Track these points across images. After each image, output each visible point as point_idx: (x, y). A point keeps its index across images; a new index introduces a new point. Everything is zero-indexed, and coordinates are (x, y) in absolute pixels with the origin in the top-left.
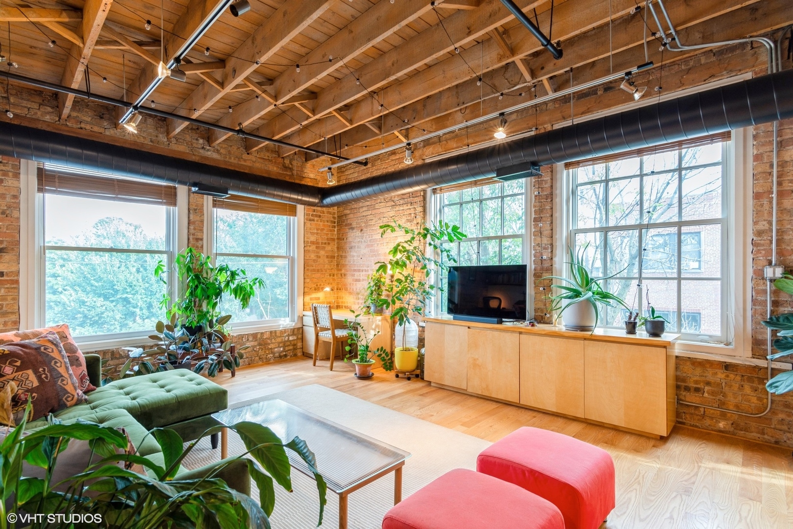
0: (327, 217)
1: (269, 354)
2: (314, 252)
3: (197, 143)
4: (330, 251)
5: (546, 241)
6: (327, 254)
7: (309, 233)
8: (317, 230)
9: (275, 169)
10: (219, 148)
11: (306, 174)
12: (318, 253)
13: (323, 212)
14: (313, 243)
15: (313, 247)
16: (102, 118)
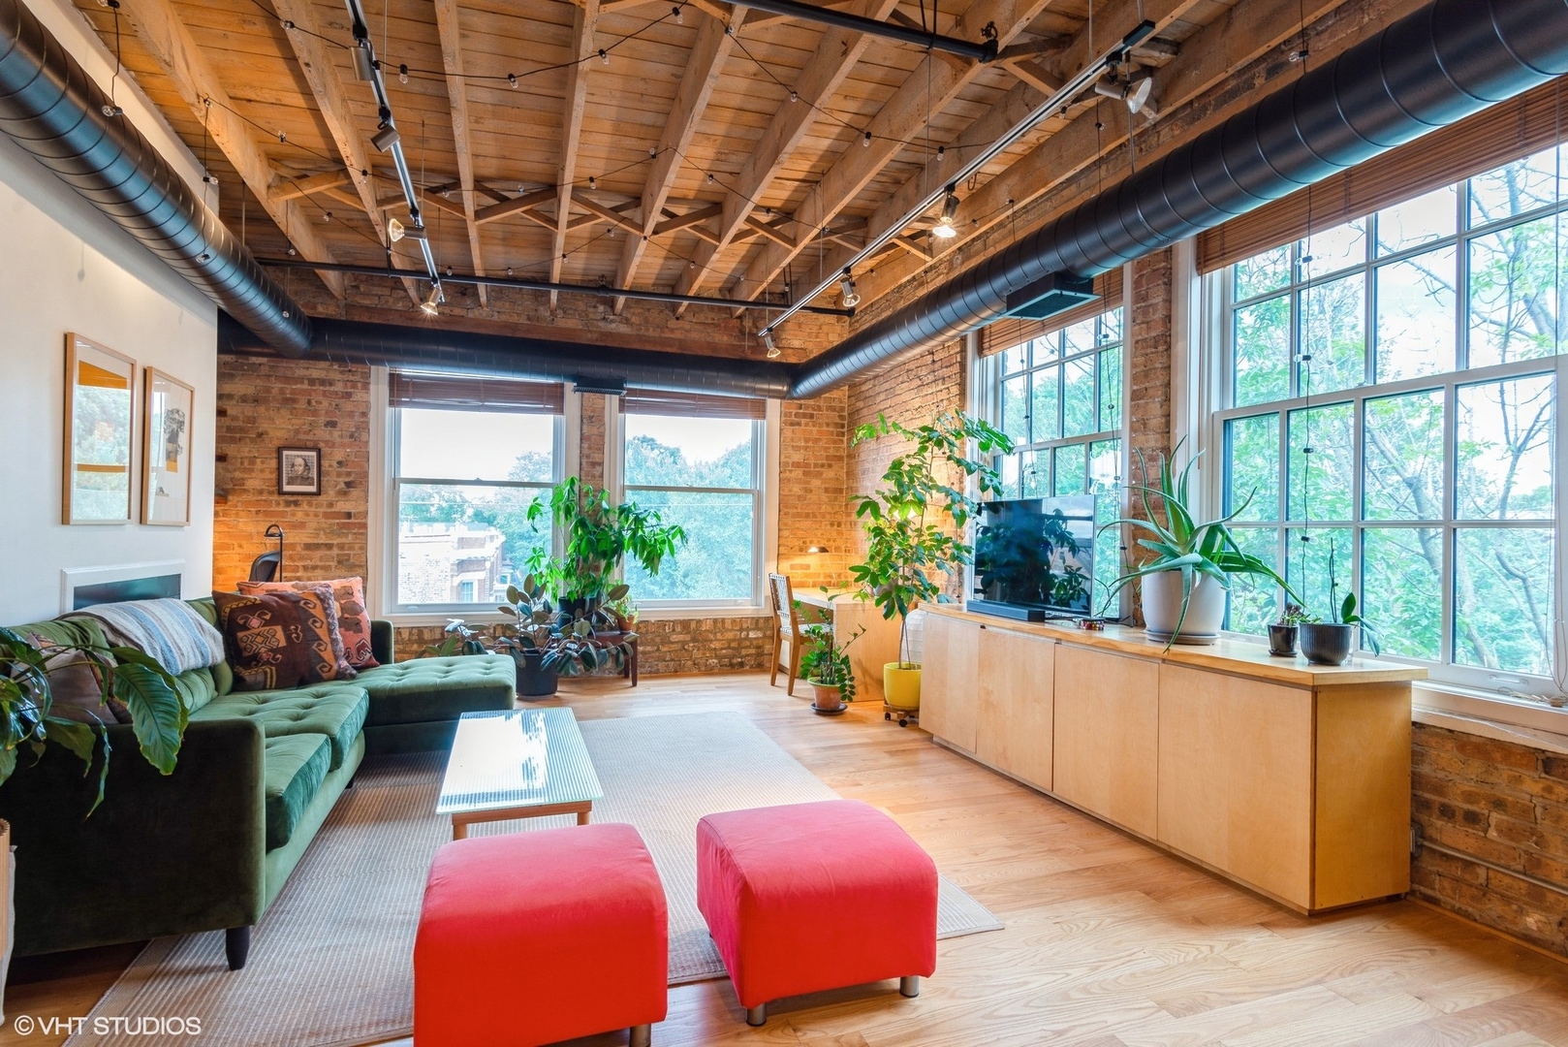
0: (828, 417)
1: (711, 657)
2: (799, 481)
3: (595, 313)
4: (831, 479)
5: (1153, 441)
6: (827, 486)
7: (790, 448)
8: (807, 440)
9: (725, 338)
10: (629, 316)
11: (784, 342)
12: (808, 482)
13: (819, 408)
14: (797, 465)
15: (798, 473)
16: (464, 294)
